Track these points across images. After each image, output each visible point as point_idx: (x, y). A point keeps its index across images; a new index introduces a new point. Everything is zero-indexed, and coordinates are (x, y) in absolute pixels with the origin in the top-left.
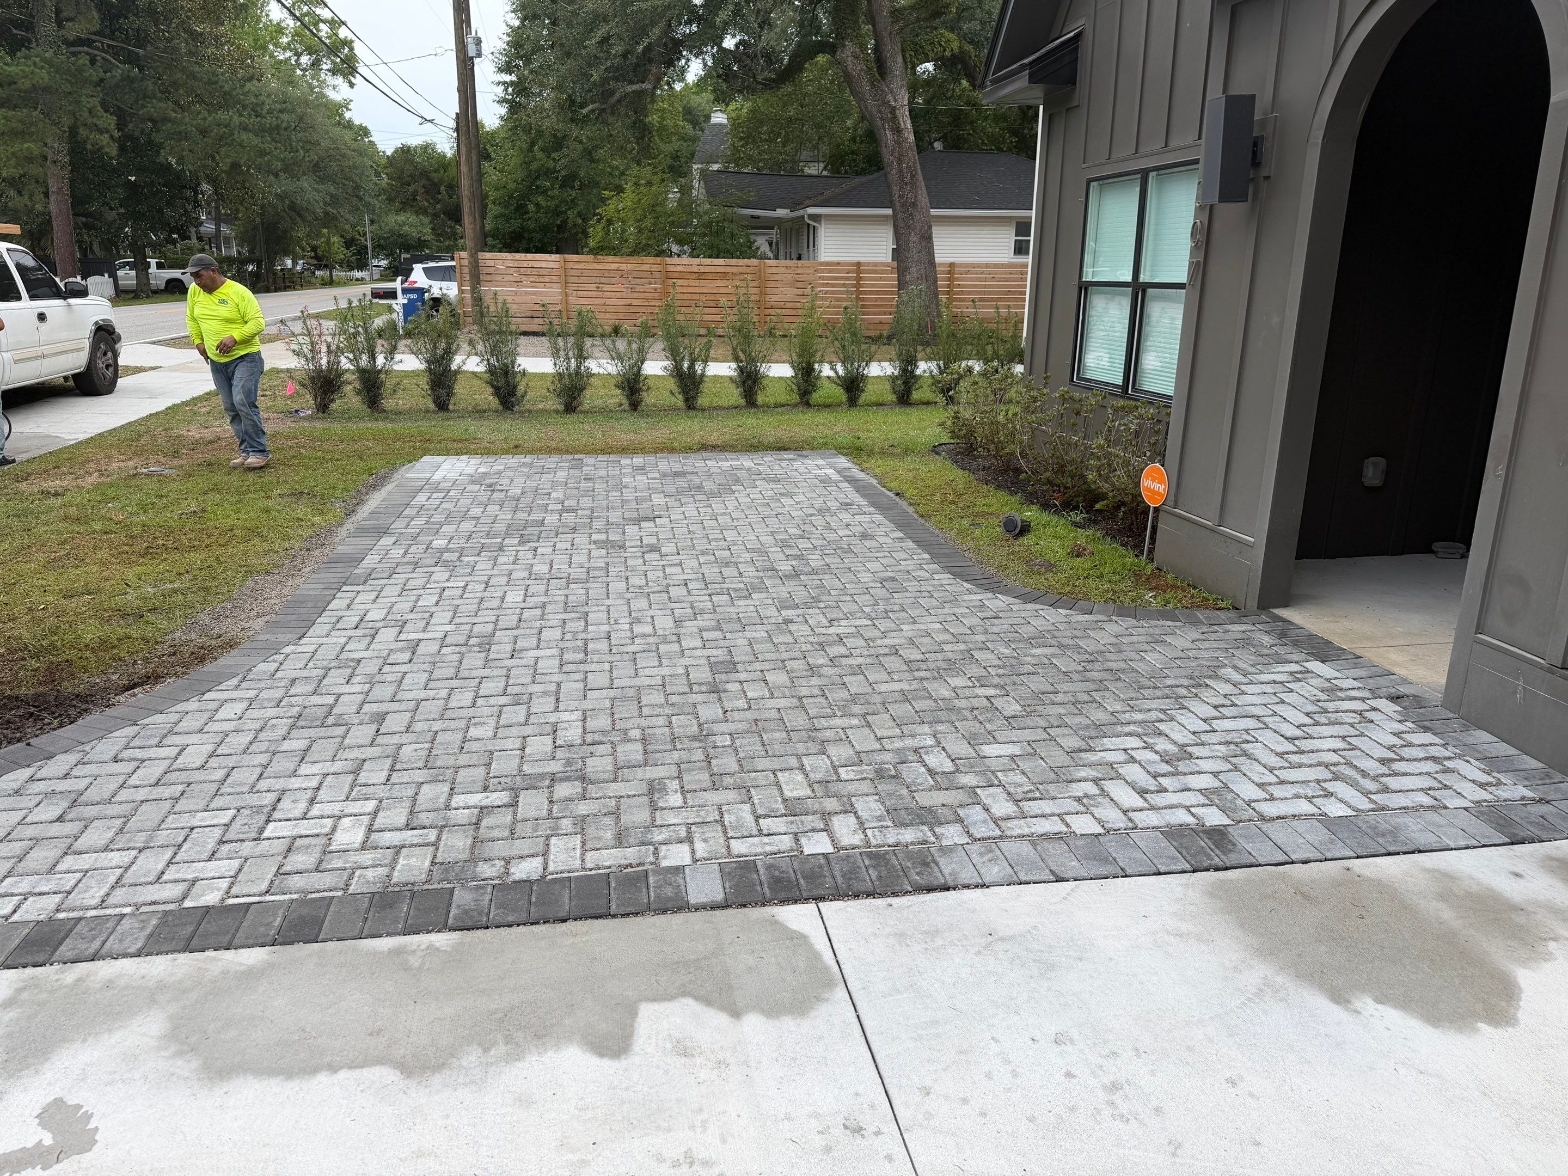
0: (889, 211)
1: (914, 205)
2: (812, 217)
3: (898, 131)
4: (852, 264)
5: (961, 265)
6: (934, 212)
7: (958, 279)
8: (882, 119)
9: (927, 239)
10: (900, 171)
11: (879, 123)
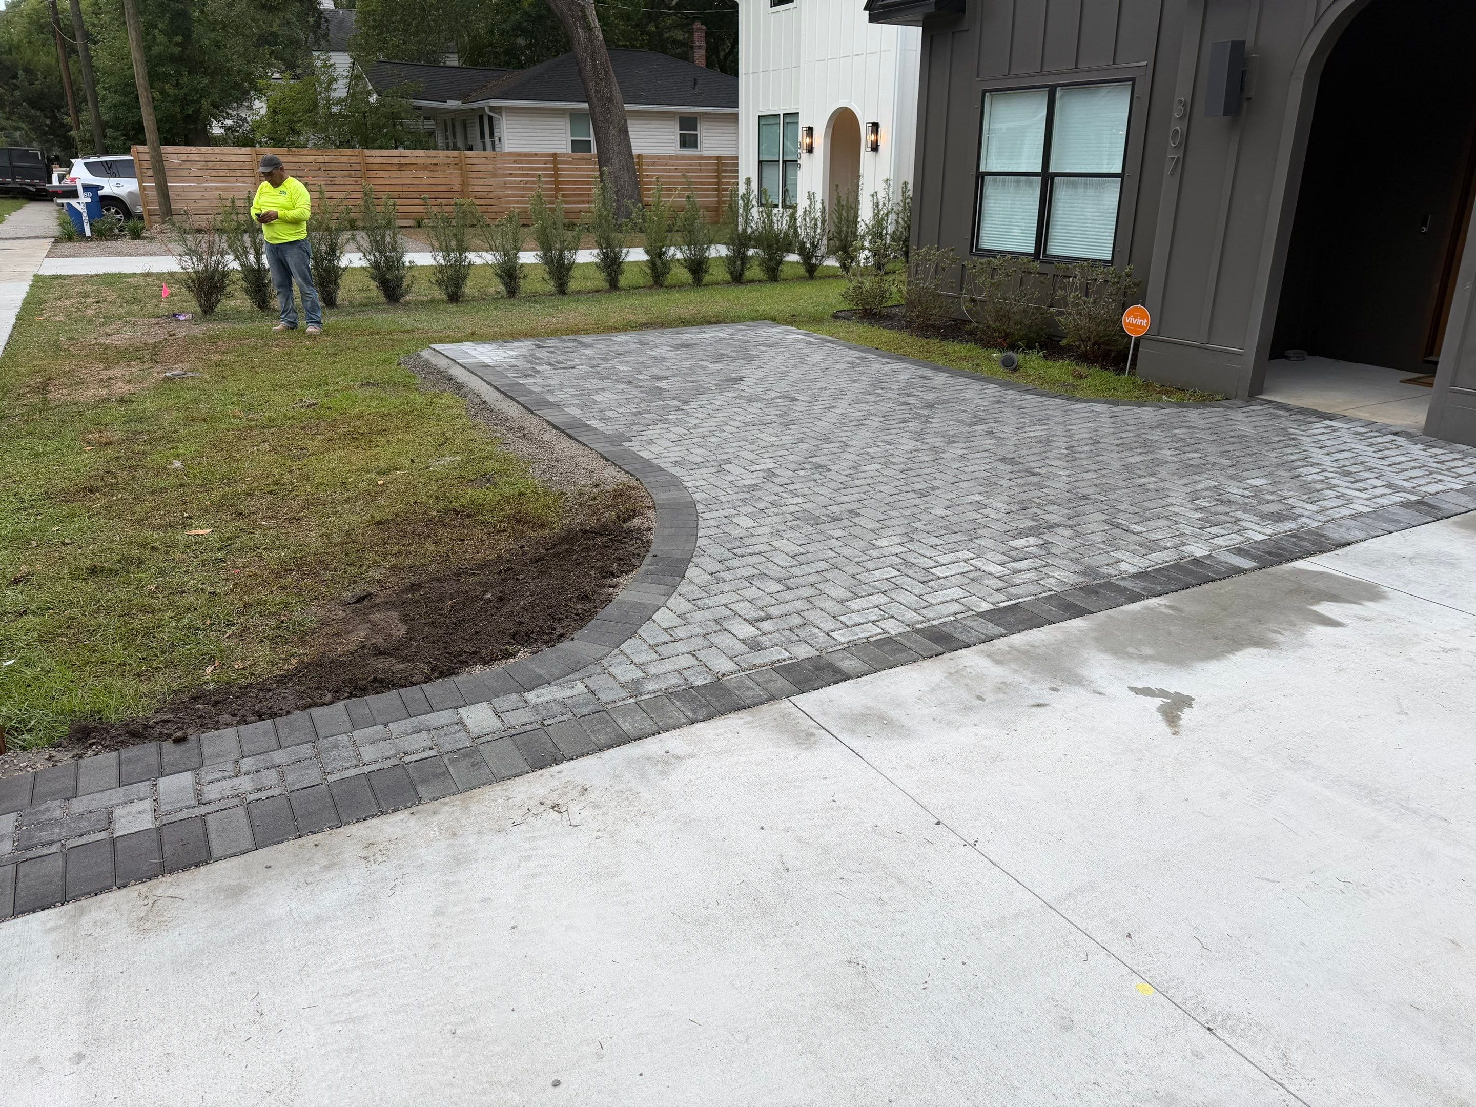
0: (585, 106)
1: (610, 100)
2: (492, 109)
3: (589, 29)
4: (548, 155)
5: (648, 157)
6: (628, 107)
7: (646, 170)
8: (573, 17)
9: (624, 132)
10: (595, 67)
11: (571, 21)
